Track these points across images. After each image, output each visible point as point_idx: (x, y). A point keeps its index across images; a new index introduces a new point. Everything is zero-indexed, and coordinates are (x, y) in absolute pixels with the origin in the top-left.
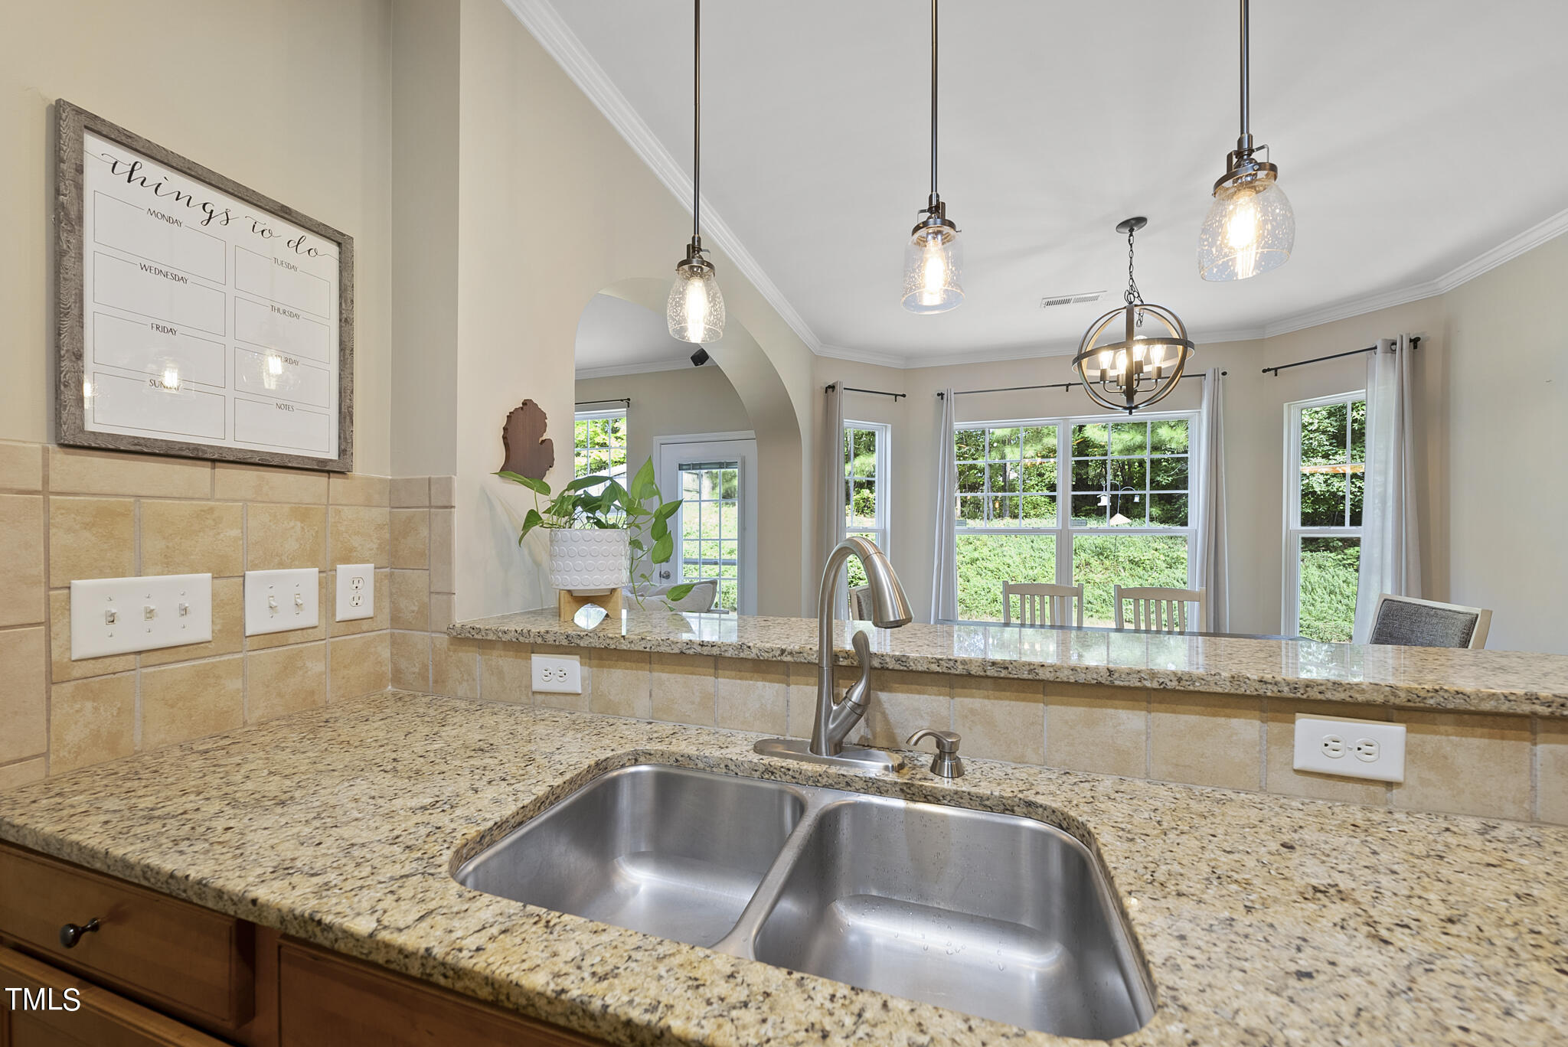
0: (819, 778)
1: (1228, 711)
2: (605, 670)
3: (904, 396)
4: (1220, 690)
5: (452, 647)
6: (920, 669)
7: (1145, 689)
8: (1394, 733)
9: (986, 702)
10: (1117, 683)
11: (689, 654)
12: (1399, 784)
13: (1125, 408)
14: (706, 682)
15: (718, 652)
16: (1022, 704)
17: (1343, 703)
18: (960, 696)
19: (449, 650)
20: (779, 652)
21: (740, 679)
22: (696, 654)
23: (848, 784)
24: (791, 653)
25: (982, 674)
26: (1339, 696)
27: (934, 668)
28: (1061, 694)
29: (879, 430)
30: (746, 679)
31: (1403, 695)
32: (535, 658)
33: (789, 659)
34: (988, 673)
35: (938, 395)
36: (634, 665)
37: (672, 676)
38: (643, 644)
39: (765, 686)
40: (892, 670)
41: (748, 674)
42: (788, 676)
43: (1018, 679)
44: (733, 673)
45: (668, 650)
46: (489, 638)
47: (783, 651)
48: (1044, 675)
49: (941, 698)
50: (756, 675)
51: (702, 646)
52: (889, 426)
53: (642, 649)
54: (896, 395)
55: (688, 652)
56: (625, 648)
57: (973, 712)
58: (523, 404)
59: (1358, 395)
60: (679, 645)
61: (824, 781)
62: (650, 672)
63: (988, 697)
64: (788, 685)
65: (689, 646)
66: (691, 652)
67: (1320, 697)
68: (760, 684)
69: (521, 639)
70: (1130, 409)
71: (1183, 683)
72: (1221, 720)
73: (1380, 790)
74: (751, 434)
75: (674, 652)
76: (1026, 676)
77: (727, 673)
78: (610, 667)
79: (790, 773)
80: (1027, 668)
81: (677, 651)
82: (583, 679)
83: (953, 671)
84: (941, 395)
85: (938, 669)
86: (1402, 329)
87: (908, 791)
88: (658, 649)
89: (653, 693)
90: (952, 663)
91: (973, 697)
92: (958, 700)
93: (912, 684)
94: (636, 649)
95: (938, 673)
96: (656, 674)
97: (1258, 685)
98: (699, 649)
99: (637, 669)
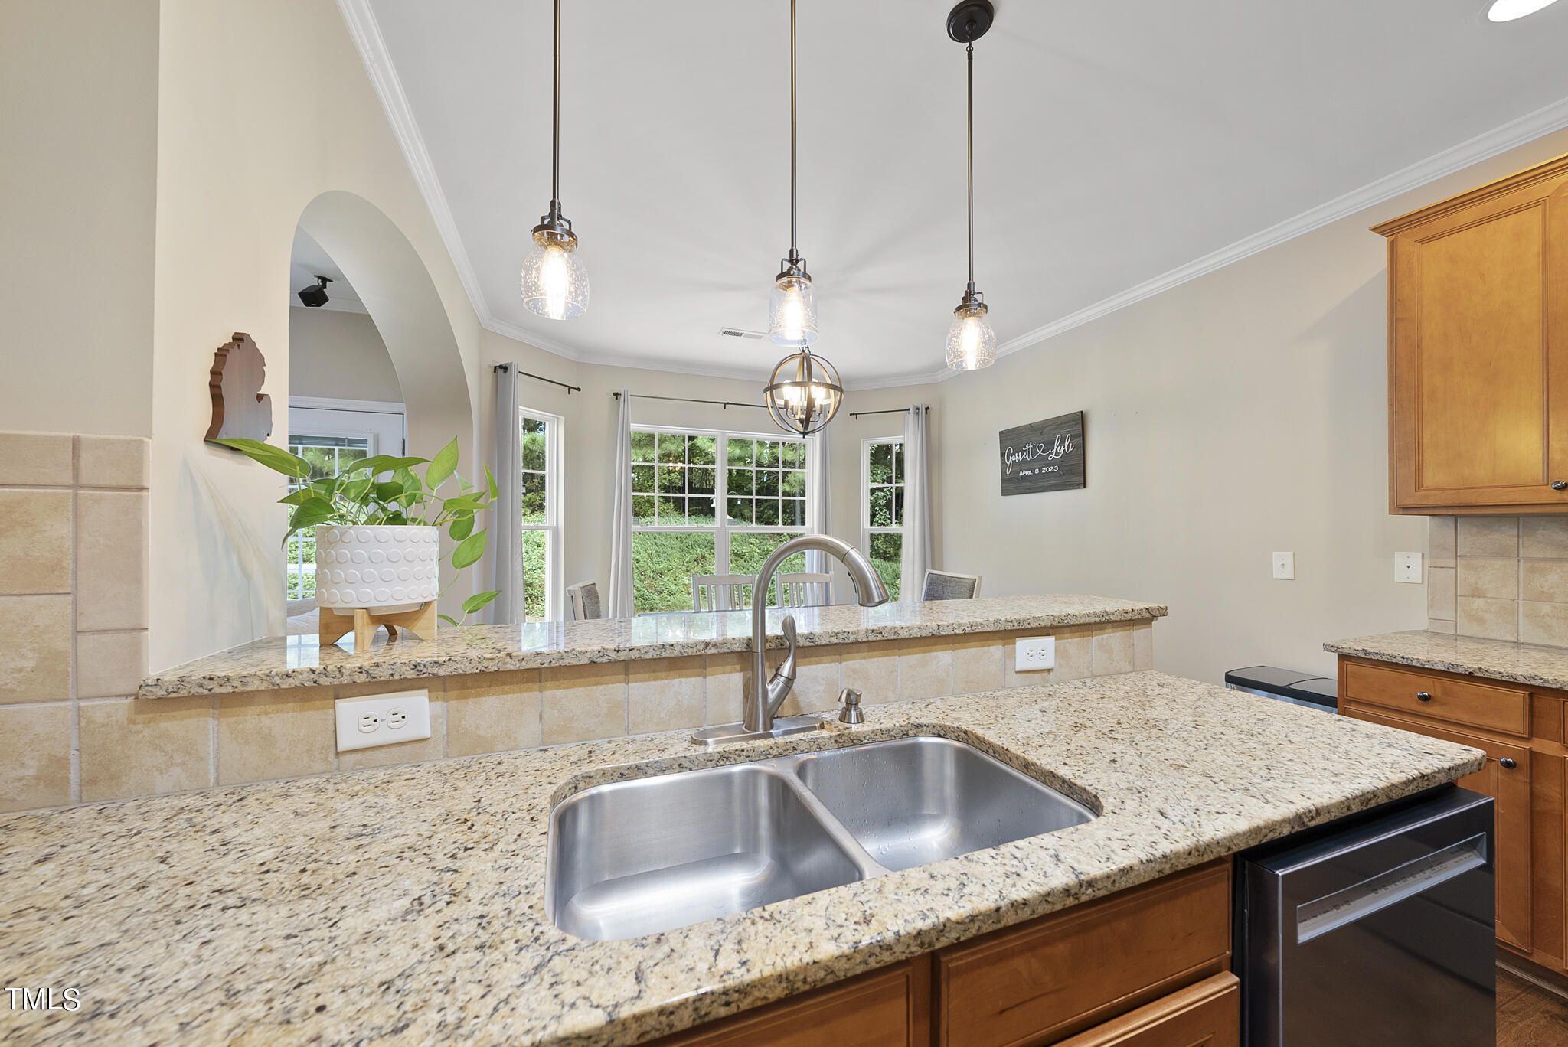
0: (771, 751)
1: (989, 642)
2: (470, 701)
3: (579, 389)
4: (989, 630)
5: (141, 717)
6: (824, 642)
7: (956, 635)
8: (1050, 641)
9: (864, 661)
10: (942, 633)
11: (601, 663)
12: (1052, 669)
13: (801, 433)
14: (615, 690)
15: (638, 656)
16: (885, 659)
17: (1037, 628)
18: (846, 661)
19: (132, 722)
20: (703, 646)
21: (655, 680)
22: (610, 662)
23: (795, 749)
24: (715, 646)
25: (866, 640)
26: (1034, 625)
27: (834, 640)
28: (908, 647)
29: (549, 421)
30: (662, 679)
31: (1056, 619)
32: (343, 705)
33: (714, 651)
34: (870, 639)
35: (614, 394)
36: (516, 687)
37: (571, 692)
38: (539, 660)
39: (681, 682)
40: (803, 647)
41: (664, 674)
42: (705, 669)
43: (888, 640)
44: (647, 675)
45: (575, 662)
46: (249, 688)
47: (707, 645)
48: (904, 634)
49: (833, 664)
50: (671, 673)
51: (618, 651)
52: (562, 418)
53: (538, 666)
54: (570, 388)
55: (600, 660)
56: (512, 668)
57: (854, 671)
58: (234, 338)
59: (899, 439)
60: (589, 655)
61: (774, 752)
62: (541, 692)
63: (864, 658)
64: (705, 677)
65: (601, 654)
66: (604, 660)
67: (1029, 626)
68: (676, 681)
69: (324, 681)
70: (804, 434)
71: (974, 628)
72: (986, 648)
73: (1046, 674)
74: (401, 407)
75: (581, 663)
76: (893, 637)
77: (639, 676)
78: (479, 695)
79: (744, 753)
80: (893, 631)
81: (585, 661)
82: (434, 719)
83: (847, 641)
84: (616, 395)
85: (837, 641)
86: (921, 401)
87: (840, 740)
88: (561, 663)
89: (544, 715)
90: (846, 635)
91: (854, 659)
92: (844, 663)
93: (811, 657)
94: (528, 667)
95: (836, 644)
96: (548, 693)
97: (1005, 624)
98: (614, 656)
99: (520, 691)
